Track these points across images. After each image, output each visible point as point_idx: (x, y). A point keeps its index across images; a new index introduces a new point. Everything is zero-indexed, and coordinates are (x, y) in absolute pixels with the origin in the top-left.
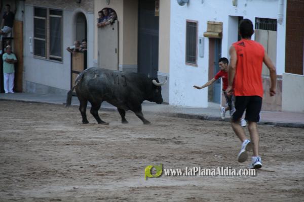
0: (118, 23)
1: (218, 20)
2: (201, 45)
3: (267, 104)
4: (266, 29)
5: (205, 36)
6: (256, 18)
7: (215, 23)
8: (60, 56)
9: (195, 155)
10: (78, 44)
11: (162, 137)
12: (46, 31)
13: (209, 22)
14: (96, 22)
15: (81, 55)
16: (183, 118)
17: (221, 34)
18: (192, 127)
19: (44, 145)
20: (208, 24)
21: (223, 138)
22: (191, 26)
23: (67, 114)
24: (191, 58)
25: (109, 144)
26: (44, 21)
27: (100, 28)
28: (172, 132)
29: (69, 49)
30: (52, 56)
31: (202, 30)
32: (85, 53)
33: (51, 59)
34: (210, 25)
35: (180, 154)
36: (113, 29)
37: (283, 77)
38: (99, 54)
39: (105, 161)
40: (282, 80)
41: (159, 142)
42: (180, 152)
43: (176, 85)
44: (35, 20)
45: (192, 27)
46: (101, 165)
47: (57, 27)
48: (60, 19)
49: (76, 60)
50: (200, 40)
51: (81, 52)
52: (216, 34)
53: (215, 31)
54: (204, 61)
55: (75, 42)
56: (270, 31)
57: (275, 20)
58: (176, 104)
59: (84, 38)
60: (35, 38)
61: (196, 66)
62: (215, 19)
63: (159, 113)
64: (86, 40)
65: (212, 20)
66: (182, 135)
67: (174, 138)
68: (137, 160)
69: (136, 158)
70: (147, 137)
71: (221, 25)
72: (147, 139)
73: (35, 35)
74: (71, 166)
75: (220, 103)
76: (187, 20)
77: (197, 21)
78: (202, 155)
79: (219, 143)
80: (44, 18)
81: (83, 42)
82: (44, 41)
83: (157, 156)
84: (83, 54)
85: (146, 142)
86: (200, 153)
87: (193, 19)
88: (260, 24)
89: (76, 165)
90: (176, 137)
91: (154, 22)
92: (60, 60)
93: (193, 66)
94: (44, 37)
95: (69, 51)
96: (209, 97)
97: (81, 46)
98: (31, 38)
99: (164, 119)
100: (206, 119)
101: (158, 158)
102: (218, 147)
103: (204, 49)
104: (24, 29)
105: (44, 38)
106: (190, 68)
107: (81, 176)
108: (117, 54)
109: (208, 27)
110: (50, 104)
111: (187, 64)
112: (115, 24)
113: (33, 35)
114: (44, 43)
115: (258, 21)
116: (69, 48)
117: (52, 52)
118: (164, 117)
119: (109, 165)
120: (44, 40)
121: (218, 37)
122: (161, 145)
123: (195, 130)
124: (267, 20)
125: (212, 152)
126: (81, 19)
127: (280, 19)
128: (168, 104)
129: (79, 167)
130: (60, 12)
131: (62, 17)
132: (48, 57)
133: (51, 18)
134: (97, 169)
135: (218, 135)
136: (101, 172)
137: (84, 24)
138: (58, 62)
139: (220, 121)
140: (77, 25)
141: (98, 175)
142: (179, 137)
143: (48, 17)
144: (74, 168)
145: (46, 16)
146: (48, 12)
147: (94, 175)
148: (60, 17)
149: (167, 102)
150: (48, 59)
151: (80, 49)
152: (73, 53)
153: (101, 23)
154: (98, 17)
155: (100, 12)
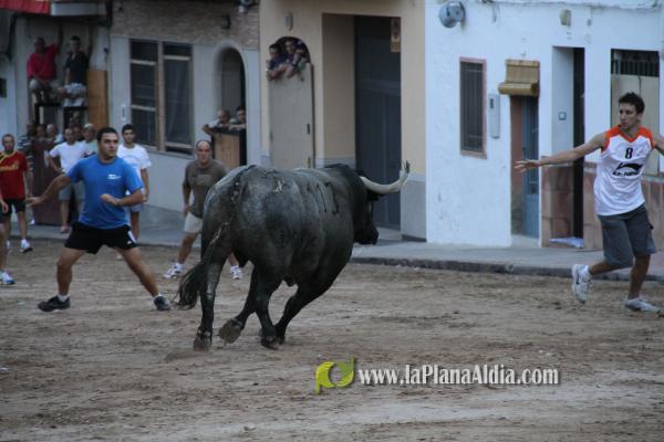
0: (312, 68)
1: (531, 57)
2: (493, 112)
4: (636, 74)
5: (502, 91)
6: (613, 51)
7: (524, 64)
8: (190, 143)
9: (496, 352)
10: (227, 116)
11: (420, 313)
12: (158, 90)
13: (509, 61)
14: (265, 69)
15: (231, 142)
16: (460, 270)
17: (536, 87)
18: (481, 290)
20: (509, 66)
21: (552, 313)
22: (470, 71)
24: (473, 139)
25: (308, 332)
26: (151, 70)
27: (273, 81)
28: (440, 302)
29: (207, 129)
30: (171, 145)
31: (494, 79)
32: (243, 135)
33: (169, 149)
34: (513, 67)
36: (302, 80)
38: (271, 137)
39: (303, 369)
41: (416, 324)
42: (463, 345)
43: (440, 199)
44: (134, 68)
45: (472, 74)
46: (296, 377)
47: (180, 81)
48: (186, 62)
49: (223, 150)
50: (492, 101)
51: (233, 132)
52: (525, 88)
53: (524, 80)
54: (499, 145)
55: (220, 113)
56: (643, 78)
57: (656, 53)
58: (441, 241)
59: (239, 104)
60: (135, 107)
61: (484, 156)
62: (524, 55)
63: (407, 260)
65: (516, 57)
66: (462, 309)
67: (446, 316)
70: (386, 314)
71: (536, 67)
72: (387, 319)
73: (134, 100)
74: (232, 381)
75: (537, 236)
76: (461, 58)
77: (484, 61)
78: (509, 350)
79: (544, 324)
80: (152, 63)
82: (153, 113)
83: (414, 357)
84: (237, 138)
85: (385, 325)
86: (504, 346)
87: (475, 55)
88: (622, 63)
89: (244, 380)
90: (451, 313)
91: (389, 66)
92: (189, 152)
93: (476, 156)
94: (154, 103)
95: (207, 132)
96: (513, 224)
97: (232, 120)
98: (124, 106)
99: (418, 273)
100: (508, 273)
102: (544, 333)
103: (499, 120)
104: (110, 88)
105: (154, 106)
106: (471, 161)
107: (257, 402)
108: (310, 136)
109: (508, 73)
110: (170, 247)
111: (463, 154)
112: (307, 72)
113: (129, 100)
114: (153, 115)
115: (616, 57)
116: (207, 126)
117: (171, 136)
118: (417, 269)
120: (153, 109)
121: (531, 94)
122: (419, 331)
123: (489, 296)
124: (636, 54)
125: (531, 344)
126: (231, 63)
128: (424, 240)
129: (252, 383)
130: (186, 50)
131: (191, 60)
132: (162, 146)
133: (167, 63)
134: (290, 387)
135: (539, 307)
136: (299, 393)
137: (238, 73)
138: (185, 155)
139: (539, 274)
140: (223, 76)
141: (292, 399)
142: (456, 313)
143: (160, 61)
144: (239, 384)
145: (156, 59)
146: (160, 49)
147: (286, 400)
148: (186, 59)
149: (422, 236)
150: (163, 151)
151: (231, 127)
152: (217, 135)
153: (276, 69)
154: (269, 58)
155: (272, 46)
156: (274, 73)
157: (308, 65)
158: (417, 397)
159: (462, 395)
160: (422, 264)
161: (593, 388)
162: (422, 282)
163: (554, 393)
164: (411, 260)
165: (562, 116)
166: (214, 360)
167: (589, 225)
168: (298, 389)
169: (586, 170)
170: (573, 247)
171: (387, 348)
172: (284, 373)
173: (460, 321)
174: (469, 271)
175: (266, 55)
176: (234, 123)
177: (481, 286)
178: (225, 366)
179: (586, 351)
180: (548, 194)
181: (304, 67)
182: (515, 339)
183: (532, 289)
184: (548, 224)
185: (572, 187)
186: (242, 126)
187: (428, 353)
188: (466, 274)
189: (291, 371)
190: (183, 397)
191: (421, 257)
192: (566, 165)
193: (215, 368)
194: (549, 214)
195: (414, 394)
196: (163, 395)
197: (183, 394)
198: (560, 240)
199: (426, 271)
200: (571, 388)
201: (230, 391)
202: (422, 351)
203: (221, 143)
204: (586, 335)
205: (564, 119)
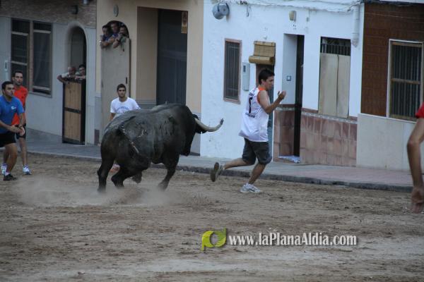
0: (130, 41)
1: (270, 40)
2: (245, 74)
3: (337, 156)
4: (336, 53)
5: (251, 61)
6: (322, 38)
7: (265, 44)
8: (48, 87)
9: (242, 228)
10: (73, 71)
12: (29, 52)
13: (256, 42)
14: (99, 41)
15: (76, 87)
17: (273, 59)
18: (234, 188)
19: (31, 212)
20: (256, 45)
21: (278, 203)
22: (232, 47)
23: (59, 169)
24: (231, 91)
26: (25, 38)
27: (105, 49)
28: (207, 195)
29: (60, 78)
30: (36, 87)
31: (247, 53)
32: (84, 83)
33: (35, 90)
34: (258, 46)
35: (221, 225)
36: (124, 50)
37: (358, 120)
38: (102, 85)
39: (118, 235)
40: (356, 123)
44: (13, 37)
45: (232, 49)
46: (112, 241)
47: (44, 46)
48: (48, 35)
49: (70, 92)
51: (77, 81)
52: (266, 59)
53: (266, 54)
55: (69, 68)
56: (340, 56)
57: (349, 41)
58: (209, 156)
59: (82, 63)
60: (14, 62)
61: (239, 102)
62: (266, 39)
63: (187, 167)
64: (84, 65)
65: (261, 39)
66: (221, 200)
67: (211, 204)
68: (162, 234)
69: (161, 231)
71: (273, 46)
73: (14, 58)
76: (225, 39)
77: (241, 41)
78: (251, 227)
79: (272, 211)
80: (25, 34)
81: (81, 69)
82: (26, 67)
83: (190, 229)
84: (80, 85)
86: (247, 224)
87: (235, 37)
88: (327, 46)
89: (79, 241)
90: (214, 202)
91: (181, 42)
92: (48, 93)
93: (233, 102)
94: (26, 60)
95: (60, 80)
97: (77, 73)
98: (7, 61)
99: (194, 176)
101: (191, 232)
102: (272, 217)
103: (249, 79)
105: (26, 62)
106: (230, 105)
107: (87, 256)
109: (255, 50)
110: (33, 154)
111: (225, 100)
112: (126, 44)
113: (10, 58)
115: (324, 42)
116: (61, 76)
117: (37, 82)
118: (193, 173)
119: (124, 241)
120: (26, 64)
121: (269, 63)
124: (336, 41)
125: (264, 224)
126: (78, 36)
127: (354, 39)
128: (199, 155)
129: (84, 243)
130: (48, 27)
131: (52, 33)
132: (31, 89)
133: (35, 34)
134: (109, 247)
135: (270, 200)
136: (114, 251)
137: (82, 42)
138: (45, 95)
139: (271, 179)
140: (72, 44)
141: (110, 255)
142: (217, 202)
143: (31, 33)
144: (76, 244)
145: (28, 32)
146: (31, 26)
147: (106, 255)
148: (48, 32)
149: (197, 152)
150: (30, 92)
151: (77, 77)
152: (67, 83)
153: (106, 41)
154: (102, 34)
155: (104, 27)
156: (105, 44)
157: (128, 40)
158: (190, 256)
159: (220, 255)
160: (197, 170)
161: (302, 253)
162: (196, 181)
163: (277, 255)
164: (190, 167)
165: (289, 78)
166: (60, 228)
167: (303, 148)
168: (114, 248)
169: (303, 113)
170: (293, 162)
171: (172, 223)
172: (105, 238)
173: (220, 207)
174: (226, 175)
175: (100, 32)
176: (79, 75)
177: (234, 185)
178: (66, 232)
179: (299, 229)
180: (278, 128)
181: (125, 41)
182: (254, 220)
183: (267, 188)
184: (277, 147)
185: (293, 124)
186: (84, 77)
187: (198, 227)
188: (225, 177)
189: (110, 237)
190: (39, 251)
191: (196, 165)
192: (290, 109)
193: (60, 233)
194: (278, 141)
195: (189, 253)
196: (26, 250)
197: (38, 249)
198: (285, 157)
199: (199, 174)
200: (288, 252)
201: (70, 249)
202: (195, 226)
203: (69, 88)
204: (298, 219)
205: (290, 80)
